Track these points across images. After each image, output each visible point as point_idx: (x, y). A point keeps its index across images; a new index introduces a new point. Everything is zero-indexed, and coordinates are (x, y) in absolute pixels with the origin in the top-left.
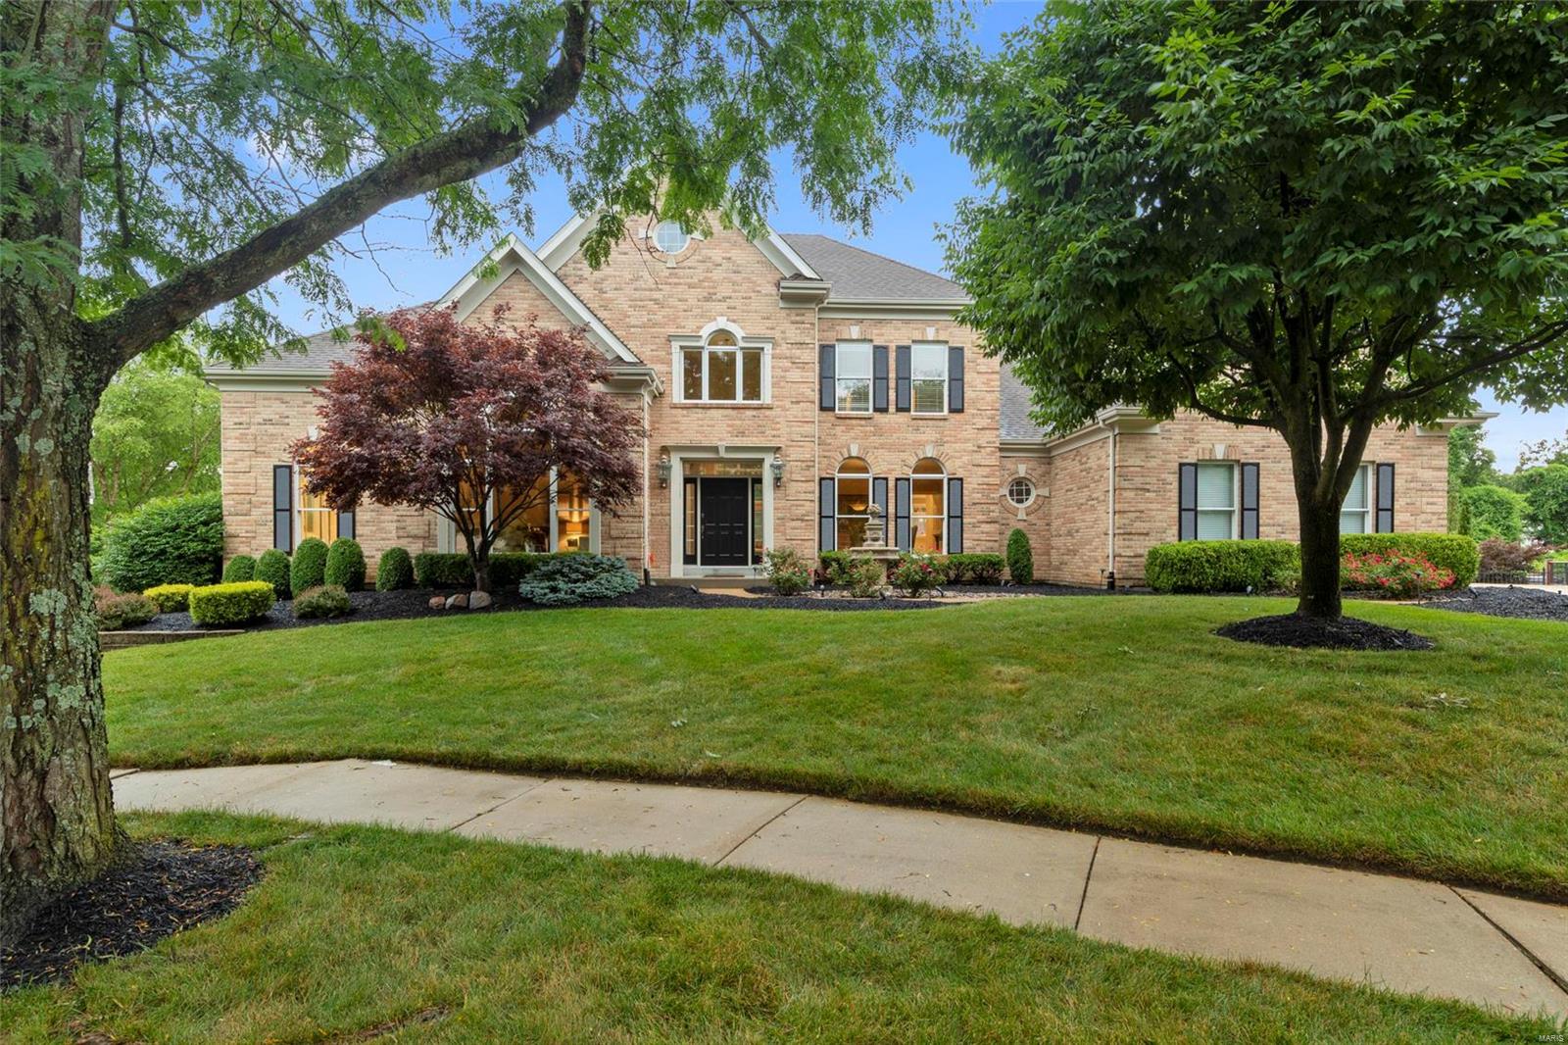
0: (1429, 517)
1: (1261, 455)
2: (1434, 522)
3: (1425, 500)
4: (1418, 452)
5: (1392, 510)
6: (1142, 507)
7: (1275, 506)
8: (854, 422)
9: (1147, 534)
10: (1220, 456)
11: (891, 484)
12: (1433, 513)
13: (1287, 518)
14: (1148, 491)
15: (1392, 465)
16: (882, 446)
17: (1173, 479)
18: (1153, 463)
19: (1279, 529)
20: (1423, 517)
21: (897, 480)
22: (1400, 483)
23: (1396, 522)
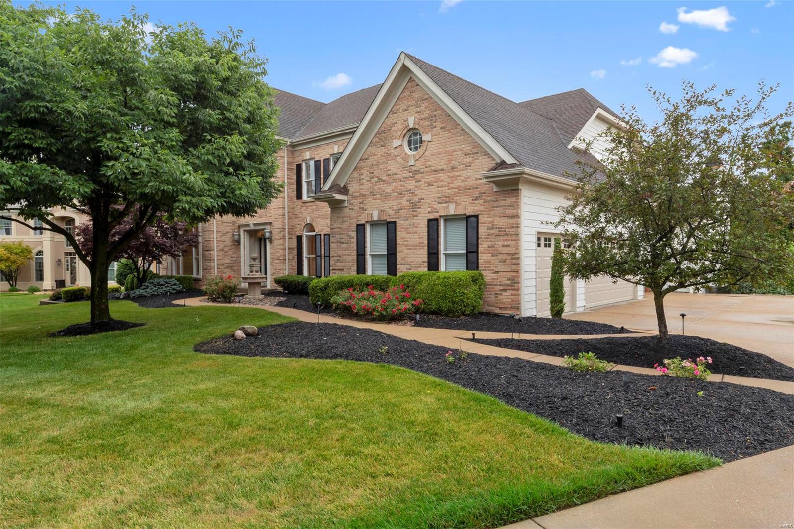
0: (504, 257)
1: (397, 215)
2: (508, 261)
3: (501, 243)
4: (495, 204)
5: (477, 252)
6: (340, 253)
7: (406, 251)
8: (309, 204)
9: (343, 270)
10: (375, 218)
11: (322, 237)
12: (508, 254)
13: (412, 259)
14: (343, 243)
15: (477, 217)
16: (319, 217)
17: (354, 234)
18: (345, 225)
19: (408, 267)
20: (500, 257)
21: (324, 235)
22: (483, 230)
23: (481, 261)
